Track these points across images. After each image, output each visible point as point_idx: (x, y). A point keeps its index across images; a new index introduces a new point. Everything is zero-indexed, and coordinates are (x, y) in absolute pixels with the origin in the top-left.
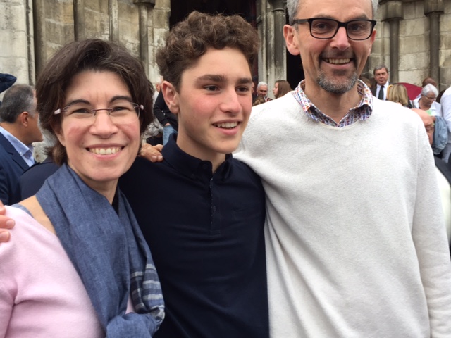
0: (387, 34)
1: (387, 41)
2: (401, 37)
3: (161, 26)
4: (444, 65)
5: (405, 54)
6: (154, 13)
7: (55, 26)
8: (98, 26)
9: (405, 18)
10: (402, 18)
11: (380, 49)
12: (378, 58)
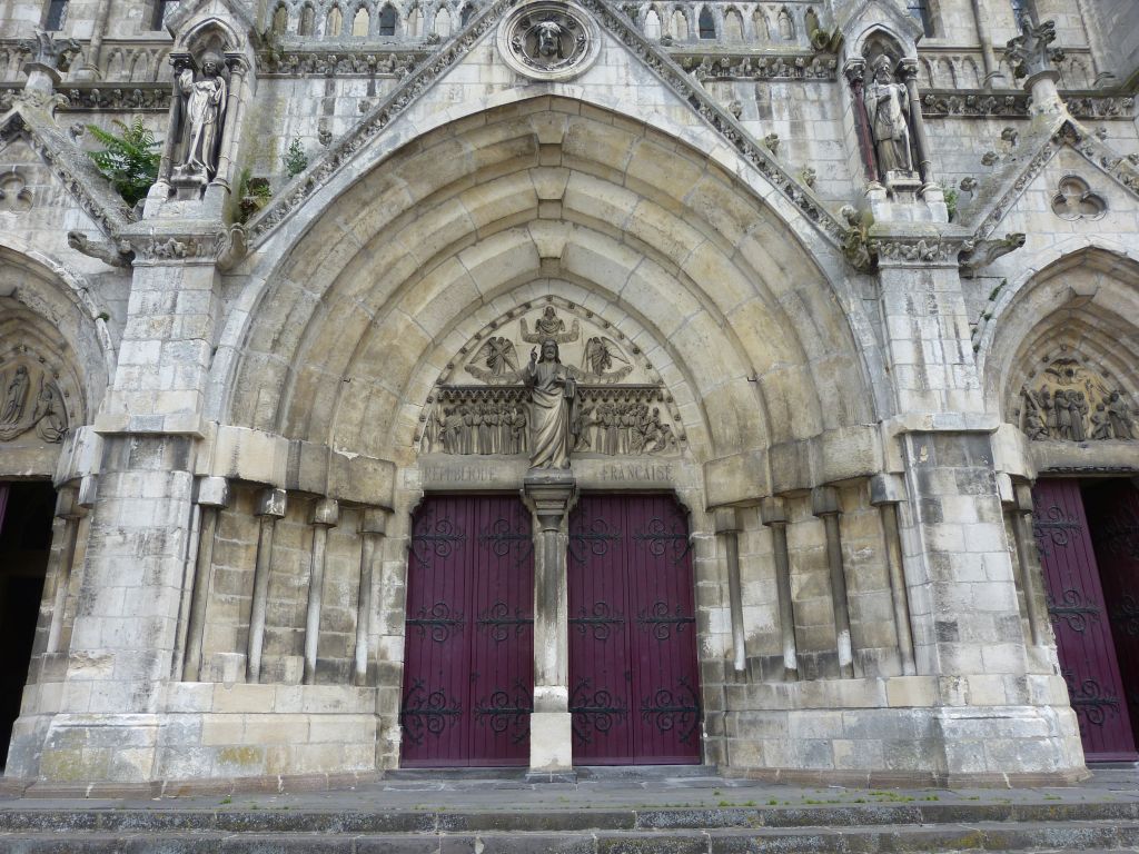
0: (723, 553)
1: (724, 563)
2: (742, 557)
3: (395, 558)
4: (798, 598)
5: (750, 581)
6: (386, 542)
7: (229, 573)
8: (296, 566)
9: (746, 529)
10: (741, 531)
11: (715, 574)
12: (713, 588)
